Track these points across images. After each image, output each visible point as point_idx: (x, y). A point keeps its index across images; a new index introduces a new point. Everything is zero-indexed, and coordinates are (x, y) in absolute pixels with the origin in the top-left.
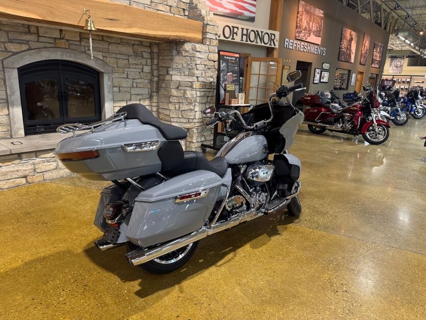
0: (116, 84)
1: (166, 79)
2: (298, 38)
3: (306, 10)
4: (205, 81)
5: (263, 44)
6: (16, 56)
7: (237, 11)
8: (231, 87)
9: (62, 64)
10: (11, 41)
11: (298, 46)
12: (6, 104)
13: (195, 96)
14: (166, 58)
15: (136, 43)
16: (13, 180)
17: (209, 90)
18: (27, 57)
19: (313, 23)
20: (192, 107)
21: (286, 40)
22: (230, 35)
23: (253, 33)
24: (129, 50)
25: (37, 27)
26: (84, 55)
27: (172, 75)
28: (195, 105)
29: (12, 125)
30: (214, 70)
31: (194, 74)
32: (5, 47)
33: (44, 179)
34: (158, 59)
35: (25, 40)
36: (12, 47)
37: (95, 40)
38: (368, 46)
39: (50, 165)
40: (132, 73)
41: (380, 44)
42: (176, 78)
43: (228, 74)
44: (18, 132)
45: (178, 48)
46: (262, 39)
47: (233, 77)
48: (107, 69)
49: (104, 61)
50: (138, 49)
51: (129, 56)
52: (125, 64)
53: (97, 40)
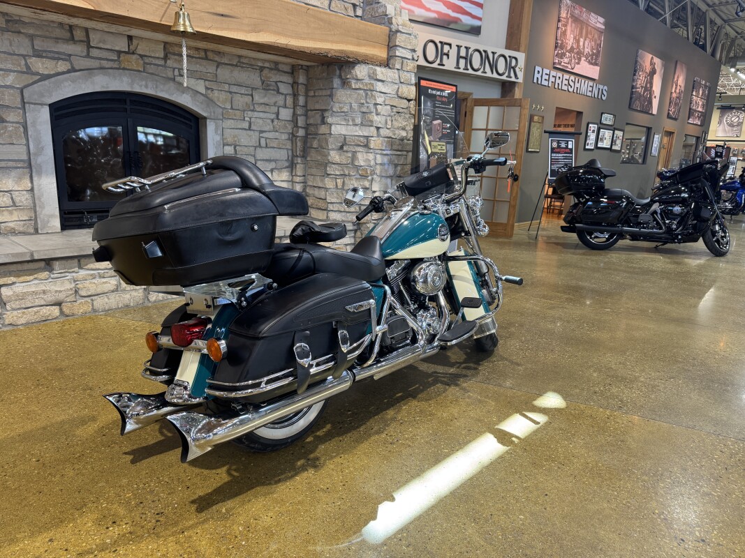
0: (230, 140)
1: (320, 132)
2: (558, 66)
3: (572, 16)
4: (391, 135)
5: (495, 75)
6: (46, 82)
7: (449, 15)
8: (439, 147)
9: (130, 100)
10: (38, 54)
11: (558, 81)
12: (28, 170)
13: (372, 163)
14: (320, 93)
15: (267, 65)
16: (35, 309)
17: (399, 153)
18: (66, 84)
19: (585, 40)
20: (367, 184)
21: (538, 68)
22: (437, 57)
23: (477, 55)
24: (254, 78)
25: (87, 30)
26: (171, 84)
27: (331, 125)
28: (373, 178)
29: (38, 209)
30: (407, 116)
31: (372, 121)
32: (26, 64)
33: (93, 309)
34: (307, 96)
35: (64, 54)
36: (41, 66)
37: (192, 57)
38: (683, 85)
39: (106, 283)
40: (258, 120)
41: (703, 82)
42: (339, 128)
43: (435, 122)
44: (48, 222)
45: (342, 74)
46: (493, 67)
47: (443, 128)
48: (214, 113)
49: (207, 98)
50: (270, 78)
51: (253, 88)
52: (247, 104)
53: (196, 58)
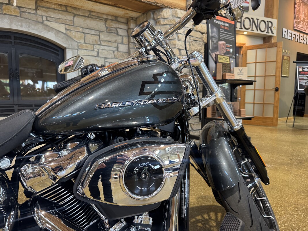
2: (297, 29)
5: (259, 32)
8: (224, 59)
11: (297, 37)
15: (110, 17)
21: (284, 29)
23: (247, 20)
24: (101, 25)
30: (201, 43)
31: (175, 45)
37: (56, 10)
40: (103, 51)
43: (220, 42)
45: (155, 17)
46: (258, 27)
47: (227, 47)
48: (72, 45)
49: (67, 35)
50: (112, 25)
51: (100, 31)
52: (95, 40)
53: (59, 10)
